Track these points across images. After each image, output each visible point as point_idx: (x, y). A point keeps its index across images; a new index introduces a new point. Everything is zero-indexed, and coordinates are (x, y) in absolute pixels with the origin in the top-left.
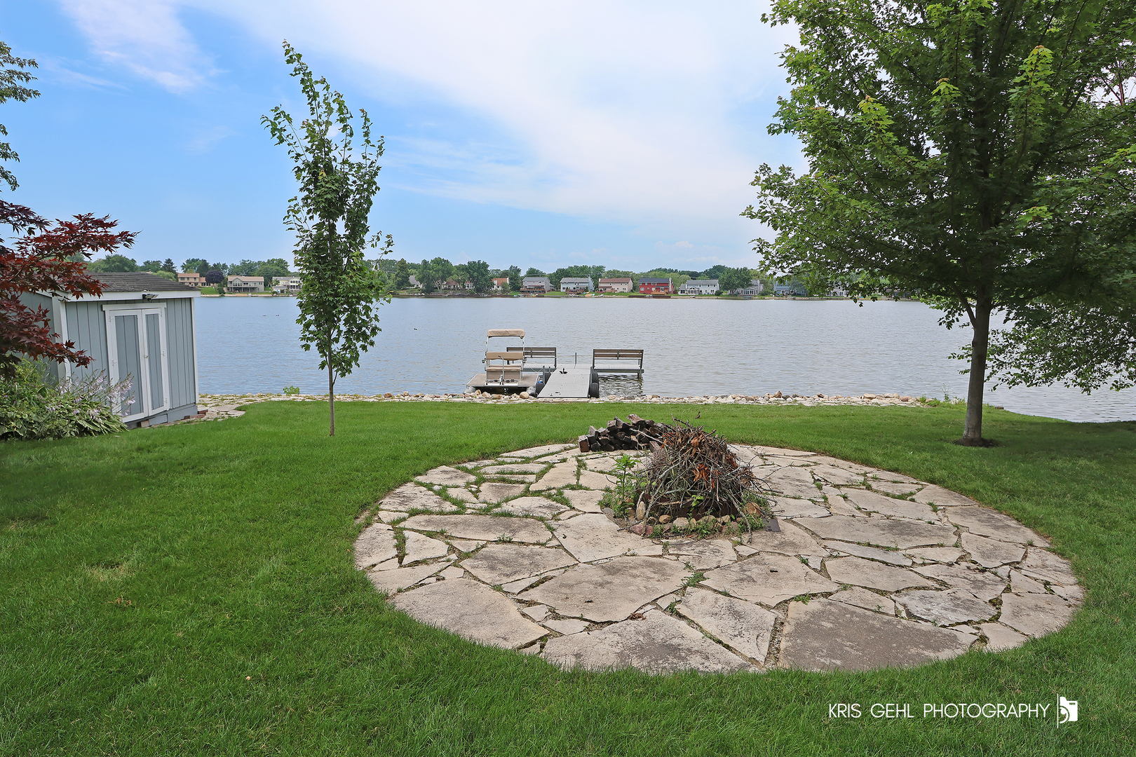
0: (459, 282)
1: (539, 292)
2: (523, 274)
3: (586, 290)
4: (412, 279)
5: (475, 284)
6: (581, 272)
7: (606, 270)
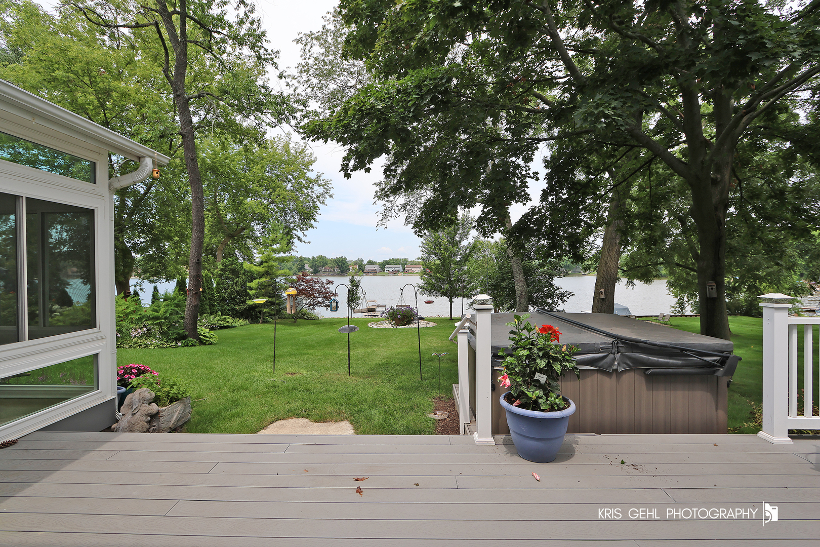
0: (331, 268)
1: (374, 272)
2: (365, 262)
3: (399, 271)
4: (306, 266)
5: (340, 269)
6: (395, 262)
7: (409, 260)
